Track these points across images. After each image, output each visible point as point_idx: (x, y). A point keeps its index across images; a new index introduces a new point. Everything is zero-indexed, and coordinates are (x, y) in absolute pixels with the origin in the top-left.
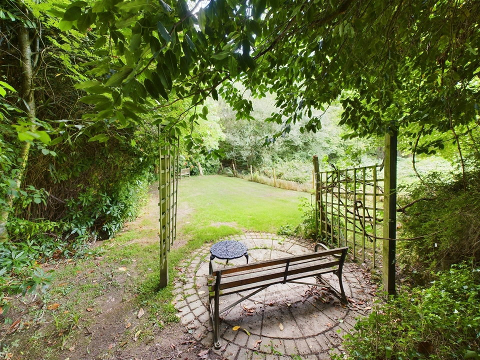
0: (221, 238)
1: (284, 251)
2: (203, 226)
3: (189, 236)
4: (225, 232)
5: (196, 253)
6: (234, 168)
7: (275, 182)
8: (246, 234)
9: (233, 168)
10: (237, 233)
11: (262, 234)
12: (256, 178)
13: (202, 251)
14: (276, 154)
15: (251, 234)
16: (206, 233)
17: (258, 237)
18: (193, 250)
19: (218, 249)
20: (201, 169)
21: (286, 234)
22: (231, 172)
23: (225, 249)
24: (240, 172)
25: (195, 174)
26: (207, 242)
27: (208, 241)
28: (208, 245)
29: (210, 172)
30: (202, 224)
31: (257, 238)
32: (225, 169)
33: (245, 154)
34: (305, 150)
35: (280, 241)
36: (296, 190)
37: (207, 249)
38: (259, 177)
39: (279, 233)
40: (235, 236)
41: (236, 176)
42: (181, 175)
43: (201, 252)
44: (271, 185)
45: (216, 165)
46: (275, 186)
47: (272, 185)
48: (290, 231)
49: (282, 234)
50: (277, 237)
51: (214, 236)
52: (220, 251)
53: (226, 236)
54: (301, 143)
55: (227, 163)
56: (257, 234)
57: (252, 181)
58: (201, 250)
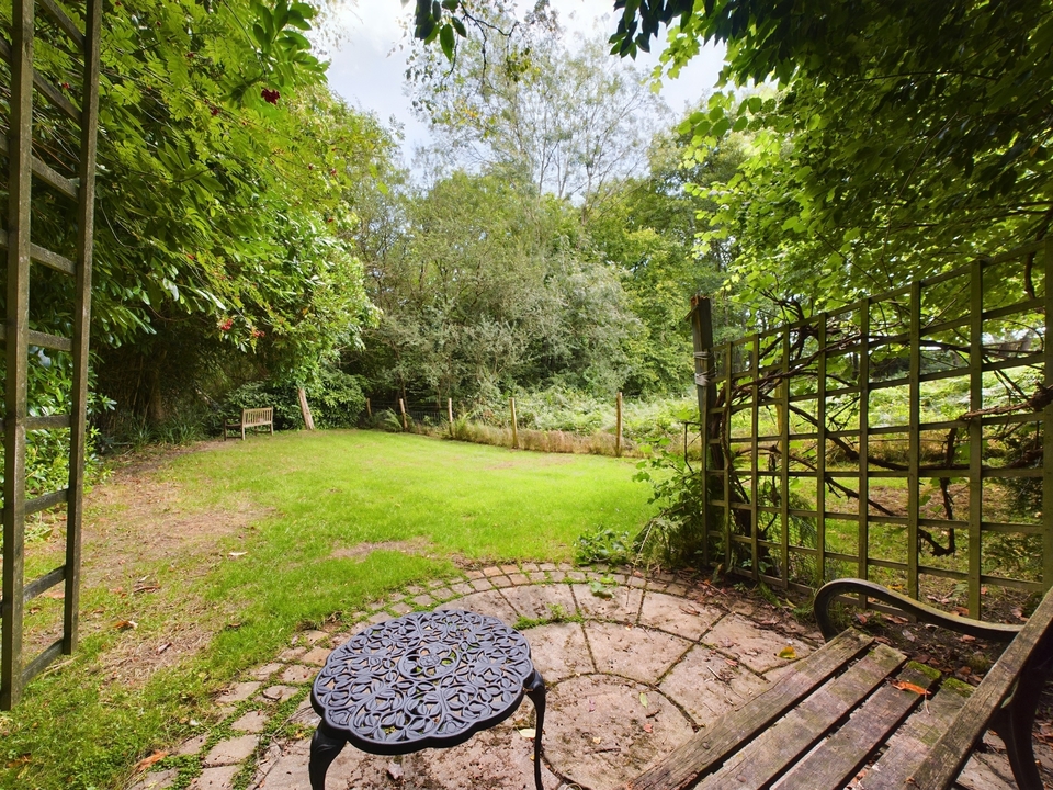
0: (376, 601)
1: (627, 623)
2: (297, 560)
3: (228, 608)
4: (389, 577)
5: (245, 690)
6: (403, 410)
7: (514, 435)
8: (469, 574)
9: (400, 409)
10: (436, 574)
11: (526, 568)
12: (463, 428)
13: (279, 673)
14: (509, 376)
15: (489, 571)
16: (309, 586)
17: (515, 580)
18: (236, 675)
19: (364, 675)
20: (310, 414)
21: (604, 561)
22: (394, 419)
23: (406, 667)
24: (419, 419)
25: (291, 425)
26: (310, 627)
27: (314, 621)
28: (317, 636)
29: (336, 421)
30: (298, 555)
31: (513, 585)
32: (378, 414)
33: (433, 373)
34: (573, 368)
35: (598, 587)
36: (571, 452)
37: (308, 658)
38: (470, 427)
39: (583, 558)
40: (431, 584)
41: (409, 430)
42: (245, 425)
43: (274, 679)
44: (503, 445)
45: (352, 402)
46: (515, 446)
47: (507, 443)
48: (620, 550)
49: (593, 562)
50: (579, 575)
51: (339, 596)
52: (380, 688)
53: (392, 590)
54: (568, 352)
55: (381, 399)
56: (507, 569)
57: (451, 439)
58: (274, 668)
